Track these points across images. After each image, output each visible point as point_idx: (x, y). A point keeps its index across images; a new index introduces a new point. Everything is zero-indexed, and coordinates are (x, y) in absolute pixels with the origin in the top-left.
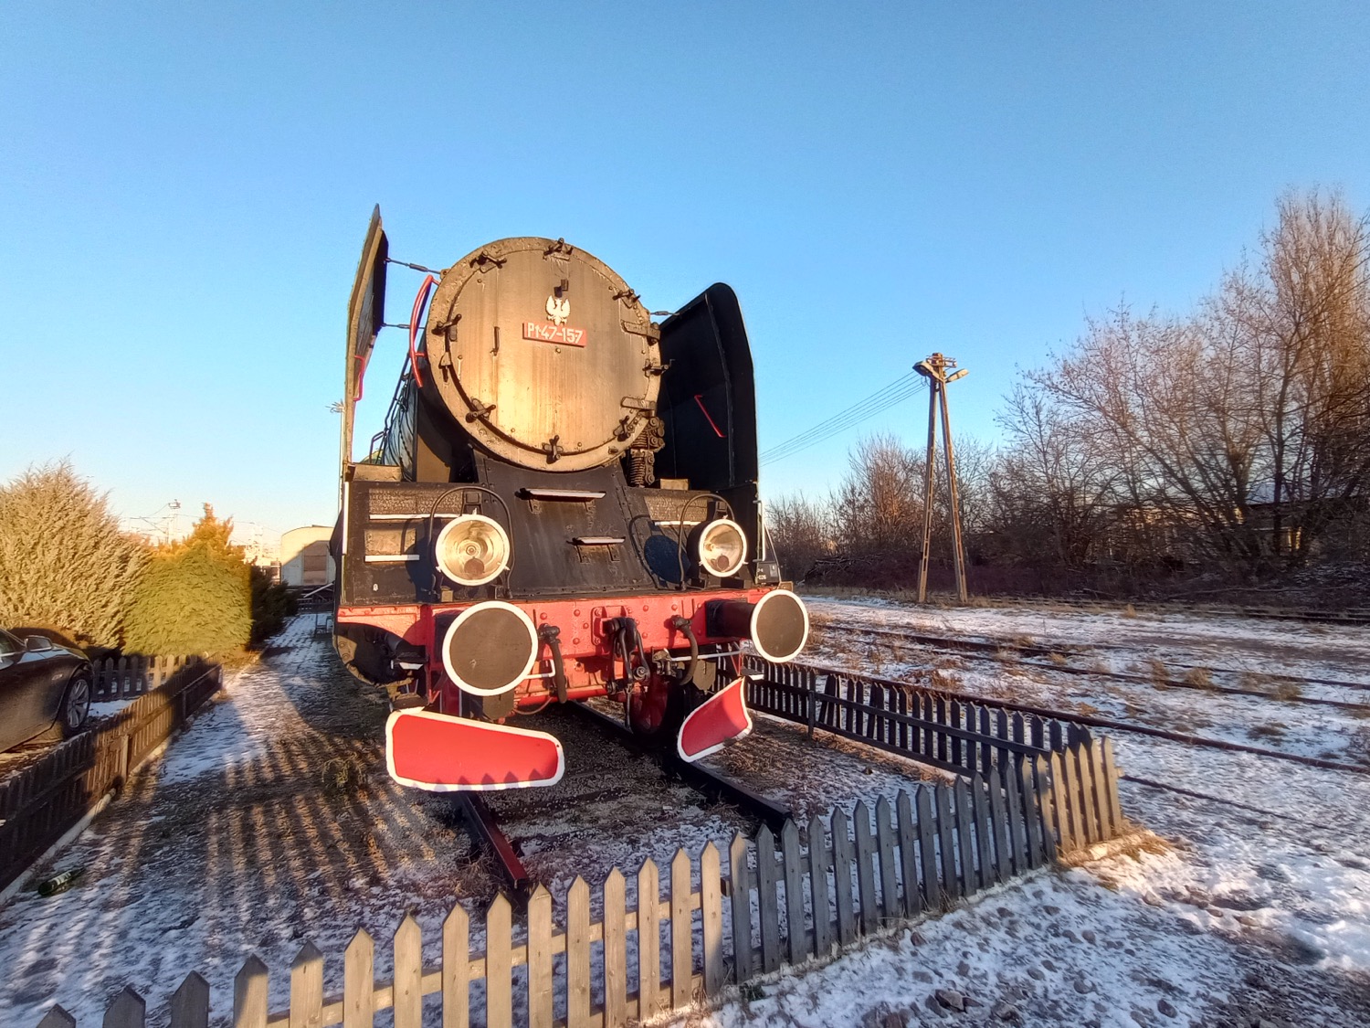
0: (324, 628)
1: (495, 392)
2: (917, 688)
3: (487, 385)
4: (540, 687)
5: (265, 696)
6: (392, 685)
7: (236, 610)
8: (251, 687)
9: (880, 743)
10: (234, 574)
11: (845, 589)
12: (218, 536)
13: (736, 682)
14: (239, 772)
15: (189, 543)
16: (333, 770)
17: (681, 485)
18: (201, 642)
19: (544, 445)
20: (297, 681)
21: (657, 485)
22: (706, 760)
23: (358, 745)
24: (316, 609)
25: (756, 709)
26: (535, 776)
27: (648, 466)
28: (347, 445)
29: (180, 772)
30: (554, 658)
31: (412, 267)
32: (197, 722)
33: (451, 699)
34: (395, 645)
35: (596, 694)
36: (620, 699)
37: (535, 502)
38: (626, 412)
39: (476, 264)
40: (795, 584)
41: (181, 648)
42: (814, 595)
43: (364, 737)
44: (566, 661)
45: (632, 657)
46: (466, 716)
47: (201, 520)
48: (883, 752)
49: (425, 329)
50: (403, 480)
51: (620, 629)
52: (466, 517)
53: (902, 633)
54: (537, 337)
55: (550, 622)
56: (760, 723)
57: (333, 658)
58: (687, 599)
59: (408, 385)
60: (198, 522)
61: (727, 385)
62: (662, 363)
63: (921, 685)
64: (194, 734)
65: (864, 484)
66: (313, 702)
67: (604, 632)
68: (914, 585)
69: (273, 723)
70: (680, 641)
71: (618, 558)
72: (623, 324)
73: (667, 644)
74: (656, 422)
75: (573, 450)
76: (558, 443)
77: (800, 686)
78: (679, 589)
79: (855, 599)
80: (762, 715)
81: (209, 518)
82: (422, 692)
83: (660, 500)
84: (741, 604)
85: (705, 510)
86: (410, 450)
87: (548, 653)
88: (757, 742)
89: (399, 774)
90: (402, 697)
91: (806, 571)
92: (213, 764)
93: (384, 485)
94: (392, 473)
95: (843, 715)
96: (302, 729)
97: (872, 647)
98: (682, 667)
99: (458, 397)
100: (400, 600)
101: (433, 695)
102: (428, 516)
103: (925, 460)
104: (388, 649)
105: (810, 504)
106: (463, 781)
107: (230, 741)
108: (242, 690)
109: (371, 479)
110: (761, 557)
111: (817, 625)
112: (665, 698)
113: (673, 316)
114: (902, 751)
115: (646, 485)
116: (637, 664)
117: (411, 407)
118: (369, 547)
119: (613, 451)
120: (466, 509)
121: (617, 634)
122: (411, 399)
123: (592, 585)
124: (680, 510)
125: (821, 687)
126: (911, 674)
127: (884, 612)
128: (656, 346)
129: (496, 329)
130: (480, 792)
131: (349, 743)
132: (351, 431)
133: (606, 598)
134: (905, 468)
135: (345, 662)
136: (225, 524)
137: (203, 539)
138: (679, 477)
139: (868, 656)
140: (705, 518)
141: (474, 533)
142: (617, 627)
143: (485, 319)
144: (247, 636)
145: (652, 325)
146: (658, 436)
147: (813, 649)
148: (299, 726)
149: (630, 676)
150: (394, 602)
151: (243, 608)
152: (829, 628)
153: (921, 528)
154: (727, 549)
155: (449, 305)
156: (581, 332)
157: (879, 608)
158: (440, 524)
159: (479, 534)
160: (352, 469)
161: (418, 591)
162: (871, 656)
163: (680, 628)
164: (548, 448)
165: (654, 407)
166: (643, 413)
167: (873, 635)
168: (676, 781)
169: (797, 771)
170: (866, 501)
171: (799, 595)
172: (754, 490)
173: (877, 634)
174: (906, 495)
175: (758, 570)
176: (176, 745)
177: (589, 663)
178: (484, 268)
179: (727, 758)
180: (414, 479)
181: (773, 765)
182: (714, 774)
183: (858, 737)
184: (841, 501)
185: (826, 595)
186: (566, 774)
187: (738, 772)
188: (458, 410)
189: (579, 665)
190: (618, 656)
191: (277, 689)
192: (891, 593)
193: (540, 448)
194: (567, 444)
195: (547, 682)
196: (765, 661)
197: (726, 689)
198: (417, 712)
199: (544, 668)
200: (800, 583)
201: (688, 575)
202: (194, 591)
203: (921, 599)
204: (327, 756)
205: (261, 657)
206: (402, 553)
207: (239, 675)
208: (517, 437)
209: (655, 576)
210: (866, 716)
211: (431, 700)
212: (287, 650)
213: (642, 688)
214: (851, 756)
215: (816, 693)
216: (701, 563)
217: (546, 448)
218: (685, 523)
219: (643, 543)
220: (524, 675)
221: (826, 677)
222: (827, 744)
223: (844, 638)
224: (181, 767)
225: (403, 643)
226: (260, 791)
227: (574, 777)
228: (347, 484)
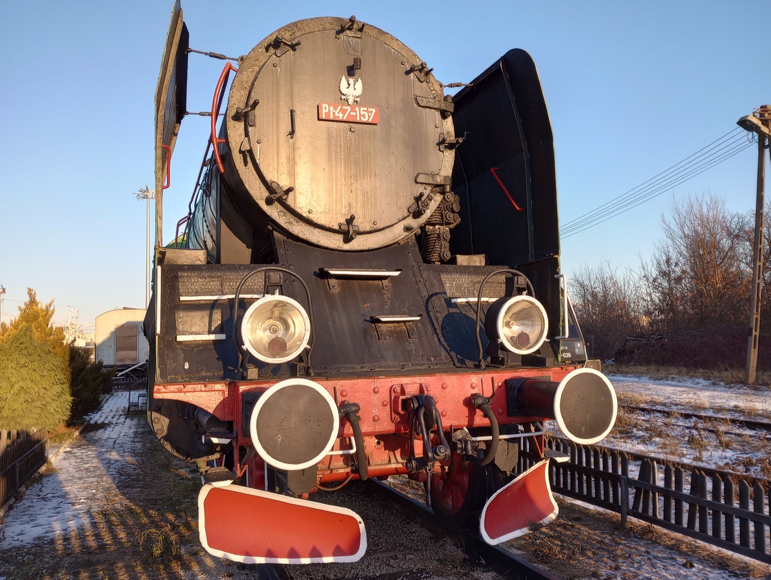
0: (136, 405)
1: (292, 174)
2: (746, 478)
3: (284, 168)
4: (341, 463)
5: (86, 469)
6: (202, 459)
7: (58, 388)
8: (73, 461)
9: (702, 535)
10: (56, 354)
11: (661, 368)
12: (41, 319)
13: (540, 464)
14: (66, 539)
15: (16, 326)
16: (150, 540)
17: (478, 260)
18: (28, 418)
19: (340, 225)
20: (114, 455)
21: (453, 261)
22: (510, 543)
23: (171, 517)
24: (129, 387)
25: (562, 494)
26: (338, 552)
27: (443, 243)
28: (158, 231)
29: (16, 538)
30: (355, 435)
31: (212, 55)
32: (28, 492)
33: (257, 473)
34: (205, 420)
35: (397, 472)
36: (420, 477)
37: (333, 282)
38: (420, 189)
39: (271, 48)
40: (603, 362)
41: (12, 424)
42: (625, 374)
43: (176, 510)
44: (367, 439)
45: (432, 435)
46: (271, 489)
47: (25, 304)
48: (706, 544)
49: (225, 115)
50: (208, 262)
51: (419, 407)
52: (269, 298)
53: (728, 417)
54: (332, 117)
55: (350, 399)
56: (567, 508)
57: (146, 433)
58: (487, 377)
59: (211, 170)
60: (23, 307)
61: (526, 156)
62: (456, 136)
63: (752, 474)
64: (26, 503)
65: (681, 253)
66: (129, 475)
67: (403, 409)
68: (743, 364)
69: (94, 494)
70: (480, 420)
71: (415, 336)
72: (416, 100)
73: (466, 423)
74: (451, 197)
75: (368, 229)
76: (355, 222)
77: (610, 471)
78: (478, 367)
79: (673, 379)
80: (569, 500)
81: (33, 302)
82: (230, 465)
83: (456, 276)
84: (543, 382)
85: (504, 286)
86: (214, 232)
87: (349, 429)
88: (565, 528)
89: (210, 545)
90: (213, 470)
91: (616, 349)
92: (44, 531)
93: (193, 268)
94: (198, 256)
95: (660, 504)
96: (120, 501)
97: (694, 432)
98: (483, 446)
99: (258, 181)
100: (209, 378)
101: (241, 469)
102: (233, 296)
103: (753, 224)
104: (198, 424)
105: (620, 276)
106: (270, 554)
107: (57, 510)
108: (65, 464)
109: (179, 262)
110: (564, 334)
111: (628, 406)
112: (466, 479)
113: (467, 87)
114: (728, 543)
115: (442, 261)
116: (436, 443)
117: (214, 192)
118: (180, 327)
119: (407, 229)
120: (268, 290)
121: (417, 411)
122: (214, 184)
123: (390, 363)
124: (477, 286)
125: (634, 472)
126: (738, 462)
127: (707, 393)
128: (450, 120)
129: (292, 112)
130: (286, 565)
131: (163, 515)
132: (161, 218)
133: (404, 376)
134: (729, 234)
135: (159, 437)
136: (47, 307)
137: (27, 321)
138: (476, 252)
139: (689, 442)
140: (503, 294)
141: (277, 313)
142: (416, 405)
143: (282, 103)
144: (68, 413)
145: (446, 98)
146: (453, 211)
147: (624, 431)
148: (117, 498)
149: (430, 455)
150: (204, 380)
151: (64, 386)
152: (643, 410)
153: (749, 300)
154: (528, 325)
155: (247, 92)
156: (374, 110)
157: (701, 390)
158: (244, 305)
159: (281, 313)
160: (163, 254)
161: (225, 369)
162: (691, 441)
163: (480, 407)
164: (344, 228)
165: (449, 182)
166: (438, 189)
167: (694, 419)
168: (479, 565)
169: (609, 561)
170: (683, 272)
171: (606, 374)
172: (555, 264)
173: (700, 417)
174: (731, 265)
175: (561, 348)
176: (12, 513)
177: (388, 441)
178: (279, 52)
179: (533, 544)
180: (218, 260)
181: (583, 554)
182: (519, 559)
183: (677, 527)
184: (655, 273)
185: (639, 375)
186: (368, 552)
187: (545, 559)
188: (258, 193)
189: (378, 443)
190: (418, 434)
191: (95, 462)
192: (716, 373)
193: (336, 227)
194: (362, 223)
195: (347, 459)
196: (571, 443)
197: (529, 471)
198: (226, 484)
199: (344, 443)
200: (610, 362)
201: (487, 353)
202: (22, 370)
203: (752, 379)
204: (143, 527)
205: (81, 433)
206: (210, 332)
207: (62, 450)
208: (315, 218)
209: (453, 354)
210: (686, 506)
211: (239, 474)
212: (103, 426)
213: (442, 467)
214: (669, 547)
215: (628, 479)
216: (499, 341)
217: (343, 228)
218: (483, 299)
219: (440, 320)
220: (326, 452)
221: (639, 463)
222: (644, 534)
223: (660, 420)
224: (17, 532)
225: (213, 419)
226: (86, 557)
227: (376, 556)
228: (159, 268)
